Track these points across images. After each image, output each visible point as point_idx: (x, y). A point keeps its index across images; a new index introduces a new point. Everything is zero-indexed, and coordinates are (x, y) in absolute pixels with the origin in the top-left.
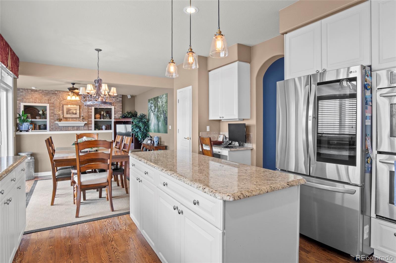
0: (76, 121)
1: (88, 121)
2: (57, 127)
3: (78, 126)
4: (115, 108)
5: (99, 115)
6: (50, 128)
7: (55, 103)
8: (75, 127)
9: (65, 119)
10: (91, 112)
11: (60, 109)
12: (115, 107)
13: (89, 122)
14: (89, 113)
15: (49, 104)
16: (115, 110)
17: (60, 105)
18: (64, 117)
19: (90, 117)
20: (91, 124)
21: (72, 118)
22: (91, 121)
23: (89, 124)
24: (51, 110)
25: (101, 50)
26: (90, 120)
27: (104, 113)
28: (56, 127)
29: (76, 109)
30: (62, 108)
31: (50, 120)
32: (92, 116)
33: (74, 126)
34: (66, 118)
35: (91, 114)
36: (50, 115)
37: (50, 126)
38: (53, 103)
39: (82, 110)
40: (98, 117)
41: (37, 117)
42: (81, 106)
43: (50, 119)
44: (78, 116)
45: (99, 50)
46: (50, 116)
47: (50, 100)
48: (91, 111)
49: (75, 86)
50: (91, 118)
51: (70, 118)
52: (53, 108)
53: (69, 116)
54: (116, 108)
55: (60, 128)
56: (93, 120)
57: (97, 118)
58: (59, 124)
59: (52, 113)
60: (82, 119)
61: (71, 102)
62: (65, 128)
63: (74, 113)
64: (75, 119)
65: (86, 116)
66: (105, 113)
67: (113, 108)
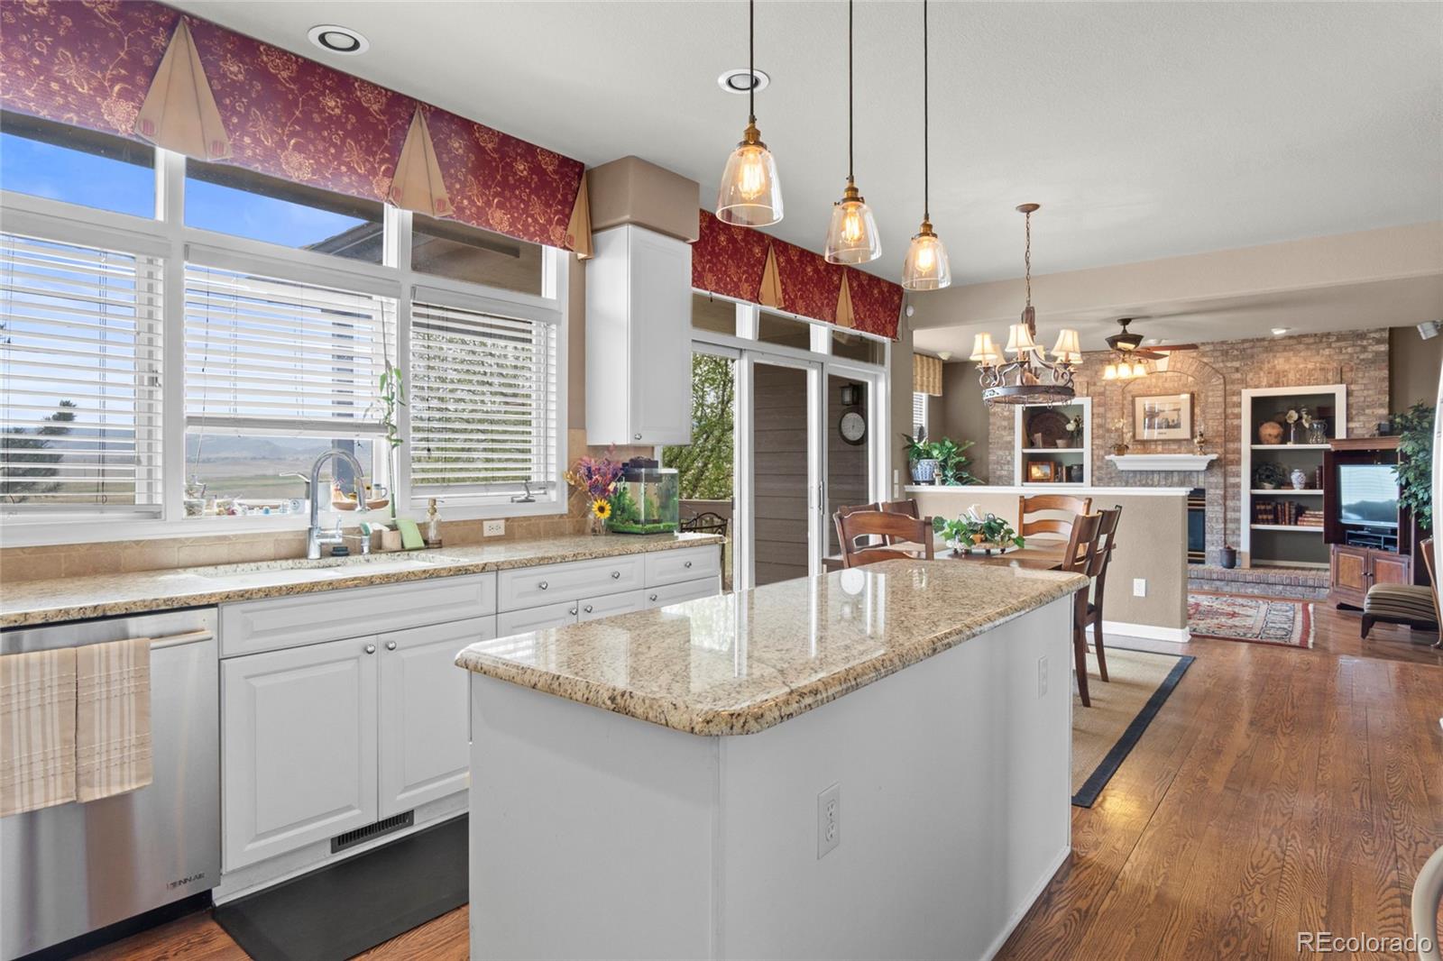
0: (1180, 453)
1: (1226, 452)
2: (1113, 475)
3: (1185, 472)
4: (1349, 394)
5: (1278, 426)
6: (1094, 479)
7: (1108, 392)
8: (1175, 474)
9: (1139, 447)
10: (1239, 416)
11: (1123, 413)
12: (1353, 387)
13: (1228, 456)
14: (1229, 422)
15: (1090, 398)
16: (1352, 400)
17: (1124, 398)
18: (1138, 438)
19: (1231, 435)
20: (1238, 462)
21: (1164, 442)
22: (1238, 452)
23: (1226, 465)
24: (1095, 416)
25: (1036, 207)
26: (1231, 446)
27: (1300, 418)
28: (1111, 473)
29: (1179, 410)
30: (1131, 407)
31: (1092, 449)
32: (1240, 433)
33: (1172, 472)
34: (1144, 442)
35: (1236, 422)
36: (1092, 434)
37: (1092, 471)
38: (1102, 394)
39: (1203, 412)
40: (1270, 435)
41: (1059, 442)
42: (1198, 395)
43: (1094, 447)
44: (1184, 432)
45: (1030, 209)
46: (1092, 438)
47: (1095, 384)
48: (1236, 410)
49: (1132, 329)
50: (1239, 440)
51: (1156, 441)
52: (1101, 410)
53: (1155, 434)
54: (1355, 394)
55: (1124, 478)
56: (1246, 446)
57: (1268, 437)
58: (1118, 464)
59: (1100, 426)
60: (1199, 443)
61: (1160, 384)
62: (1138, 476)
63: (1171, 424)
64: (1174, 447)
65: (1218, 431)
66: (1305, 416)
67: (1339, 391)
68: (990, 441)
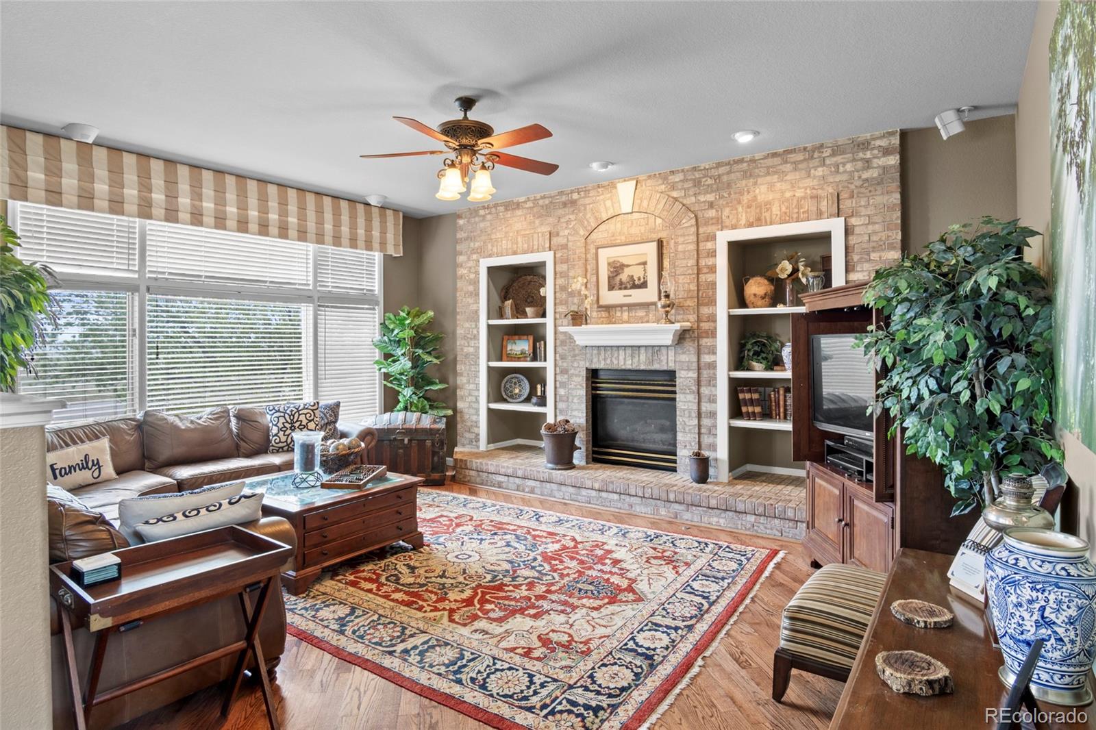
0: (648, 322)
1: (699, 320)
2: (577, 352)
3: (653, 346)
4: (848, 231)
5: (766, 282)
6: (557, 355)
7: (570, 244)
8: (643, 350)
9: (604, 314)
10: (713, 270)
11: (586, 270)
12: (853, 221)
13: (702, 324)
14: (703, 277)
15: (552, 252)
16: (853, 240)
17: (587, 251)
18: (601, 303)
19: (704, 297)
20: (713, 333)
21: (631, 306)
22: (713, 318)
23: (699, 337)
24: (558, 276)
26: (705, 310)
27: (795, 270)
28: (574, 350)
29: (645, 263)
30: (594, 262)
31: (555, 319)
32: (714, 293)
33: (639, 347)
34: (608, 308)
35: (710, 277)
36: (555, 298)
37: (555, 346)
38: (565, 247)
39: (673, 265)
40: (755, 295)
41: (529, 310)
42: (668, 243)
43: (558, 316)
44: (649, 294)
46: (555, 304)
47: (558, 235)
48: (710, 262)
50: (712, 302)
51: (621, 306)
52: (564, 267)
53: (616, 297)
54: (857, 230)
55: (588, 356)
56: (722, 310)
57: (752, 298)
58: (576, 338)
59: (564, 288)
60: (664, 307)
61: (625, 231)
62: (603, 352)
63: (637, 282)
64: (641, 313)
65: (690, 291)
66: (801, 268)
67: (835, 226)
68: (458, 310)
